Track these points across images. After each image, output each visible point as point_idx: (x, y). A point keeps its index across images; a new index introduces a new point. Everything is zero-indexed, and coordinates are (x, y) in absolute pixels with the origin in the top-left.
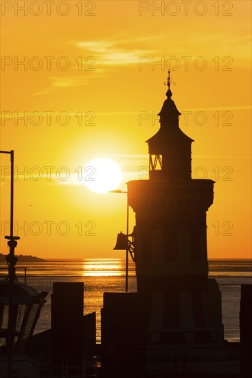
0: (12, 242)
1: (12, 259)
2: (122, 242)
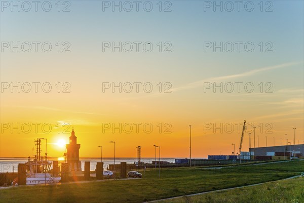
0: (46, 154)
1: (46, 157)
2: (65, 155)
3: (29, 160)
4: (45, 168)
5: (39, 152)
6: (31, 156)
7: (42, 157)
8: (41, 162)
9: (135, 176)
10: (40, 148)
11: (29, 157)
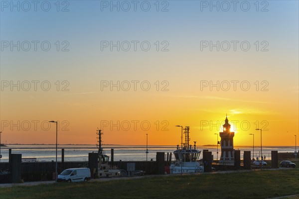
0: (195, 143)
1: (195, 146)
3: (178, 148)
4: (194, 157)
5: (188, 141)
6: (180, 145)
7: (191, 146)
8: (190, 151)
9: (288, 166)
10: (188, 136)
11: (178, 146)
